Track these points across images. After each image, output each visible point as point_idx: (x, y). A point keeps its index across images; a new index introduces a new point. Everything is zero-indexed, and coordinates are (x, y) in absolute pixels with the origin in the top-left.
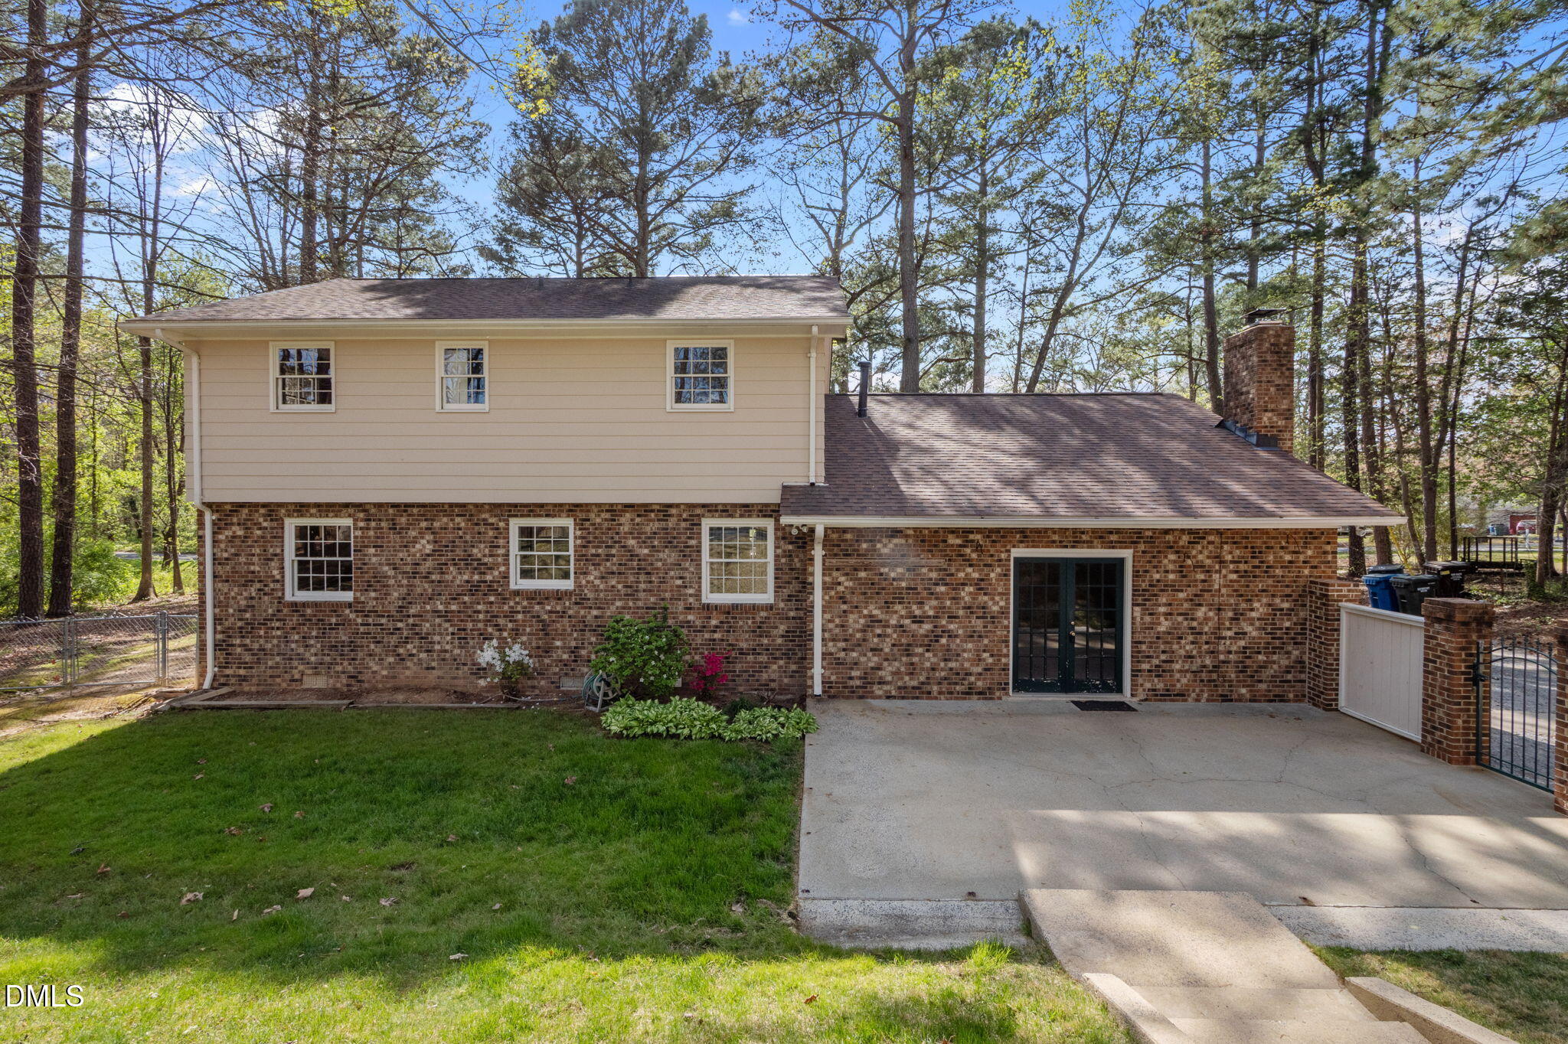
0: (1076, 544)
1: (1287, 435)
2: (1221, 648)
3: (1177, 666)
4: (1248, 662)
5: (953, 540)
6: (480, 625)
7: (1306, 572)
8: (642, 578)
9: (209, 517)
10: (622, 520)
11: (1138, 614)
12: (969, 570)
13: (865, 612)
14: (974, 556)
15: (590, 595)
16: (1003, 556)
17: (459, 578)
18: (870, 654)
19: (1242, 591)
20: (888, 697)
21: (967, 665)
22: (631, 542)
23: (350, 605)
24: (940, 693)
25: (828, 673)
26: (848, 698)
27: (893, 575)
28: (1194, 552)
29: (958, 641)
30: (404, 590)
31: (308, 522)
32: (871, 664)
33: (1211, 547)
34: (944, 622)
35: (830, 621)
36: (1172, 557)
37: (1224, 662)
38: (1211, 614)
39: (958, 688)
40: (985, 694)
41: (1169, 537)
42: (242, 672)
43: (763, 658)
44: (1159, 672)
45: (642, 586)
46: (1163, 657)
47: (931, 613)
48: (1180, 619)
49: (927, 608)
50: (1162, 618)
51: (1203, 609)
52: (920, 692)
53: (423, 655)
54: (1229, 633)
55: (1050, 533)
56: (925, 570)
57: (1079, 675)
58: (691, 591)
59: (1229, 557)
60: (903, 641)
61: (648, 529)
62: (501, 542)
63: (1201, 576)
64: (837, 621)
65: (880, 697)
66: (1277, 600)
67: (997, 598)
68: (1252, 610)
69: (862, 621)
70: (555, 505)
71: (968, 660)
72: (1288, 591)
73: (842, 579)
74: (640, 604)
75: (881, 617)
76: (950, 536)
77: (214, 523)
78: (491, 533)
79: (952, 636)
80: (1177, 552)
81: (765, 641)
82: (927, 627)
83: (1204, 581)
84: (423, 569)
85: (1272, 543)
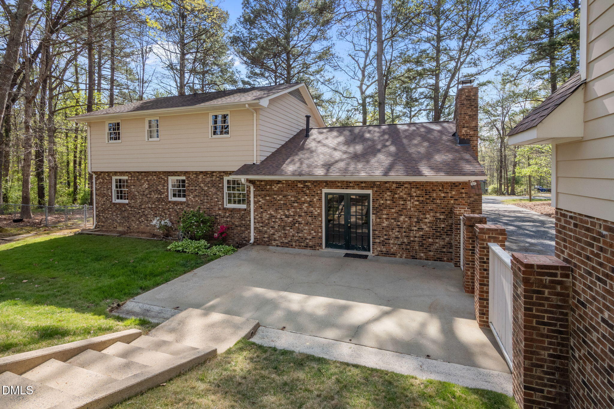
0: (347, 187)
1: (475, 138)
2: (411, 235)
3: (392, 242)
4: (424, 242)
5: (300, 185)
6: (160, 212)
7: (452, 202)
8: (206, 198)
9: (94, 176)
10: (200, 177)
11: (374, 218)
12: (306, 197)
13: (269, 212)
14: (308, 191)
15: (191, 203)
16: (319, 192)
17: (155, 196)
18: (271, 229)
19: (421, 209)
20: (277, 246)
21: (306, 235)
22: (202, 185)
23: (127, 204)
24: (296, 246)
25: (256, 235)
26: (263, 245)
27: (278, 198)
28: (398, 192)
29: (302, 225)
30: (141, 200)
31: (118, 178)
32: (271, 233)
33: (406, 190)
34: (297, 218)
35: (257, 215)
36: (389, 194)
37: (413, 241)
38: (407, 219)
39: (302, 244)
40: (313, 247)
41: (387, 185)
42: (102, 224)
43: (243, 229)
44: (384, 243)
45: (206, 201)
46: (385, 237)
47: (292, 214)
48: (392, 221)
49: (290, 212)
50: (385, 220)
51: (403, 217)
52: (288, 245)
53: (146, 222)
54: (415, 228)
55: (337, 183)
56: (289, 197)
57: (353, 243)
58: (220, 203)
59: (415, 194)
60: (282, 224)
61: (207, 180)
62: (166, 184)
63: (402, 203)
64: (259, 215)
65: (274, 246)
66: (438, 215)
67: (317, 209)
68: (426, 218)
69: (268, 216)
70: (180, 172)
71: (306, 233)
72: (443, 210)
73: (261, 200)
74: (205, 207)
75: (274, 215)
76: (299, 184)
77: (96, 178)
78: (163, 181)
79: (300, 223)
80: (391, 192)
81: (244, 222)
82: (291, 219)
83: (403, 205)
84: (145, 193)
85: (435, 188)
